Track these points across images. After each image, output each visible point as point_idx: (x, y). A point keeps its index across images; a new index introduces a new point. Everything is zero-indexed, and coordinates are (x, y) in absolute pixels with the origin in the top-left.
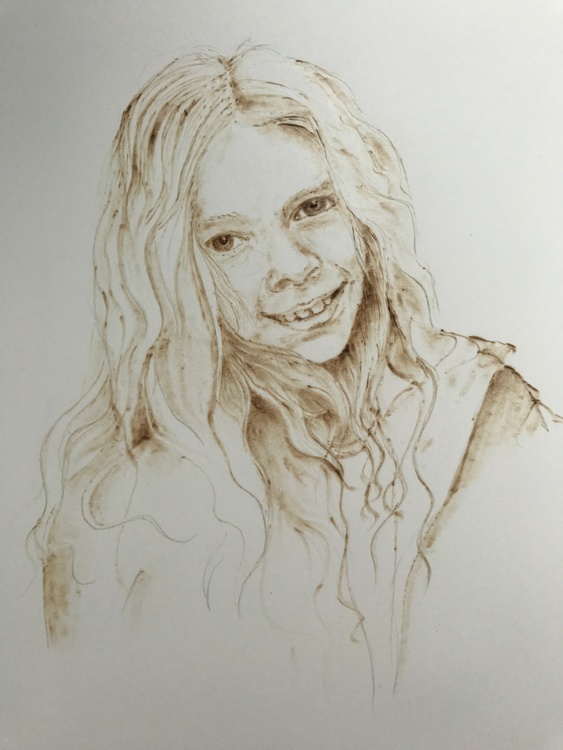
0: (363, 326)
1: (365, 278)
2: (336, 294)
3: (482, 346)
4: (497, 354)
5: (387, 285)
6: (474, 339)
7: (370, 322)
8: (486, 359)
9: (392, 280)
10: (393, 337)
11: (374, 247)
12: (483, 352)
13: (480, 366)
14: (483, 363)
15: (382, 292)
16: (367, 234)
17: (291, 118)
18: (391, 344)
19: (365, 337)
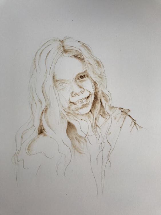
0: (94, 105)
1: (95, 94)
2: (88, 97)
3: (122, 110)
4: (126, 112)
5: (100, 95)
6: (120, 108)
7: (96, 104)
8: (123, 113)
9: (101, 94)
10: (101, 108)
11: (97, 86)
12: (122, 112)
13: (122, 115)
14: (122, 114)
15: (99, 97)
16: (95, 83)
17: (77, 55)
18: (101, 109)
19: (95, 108)
